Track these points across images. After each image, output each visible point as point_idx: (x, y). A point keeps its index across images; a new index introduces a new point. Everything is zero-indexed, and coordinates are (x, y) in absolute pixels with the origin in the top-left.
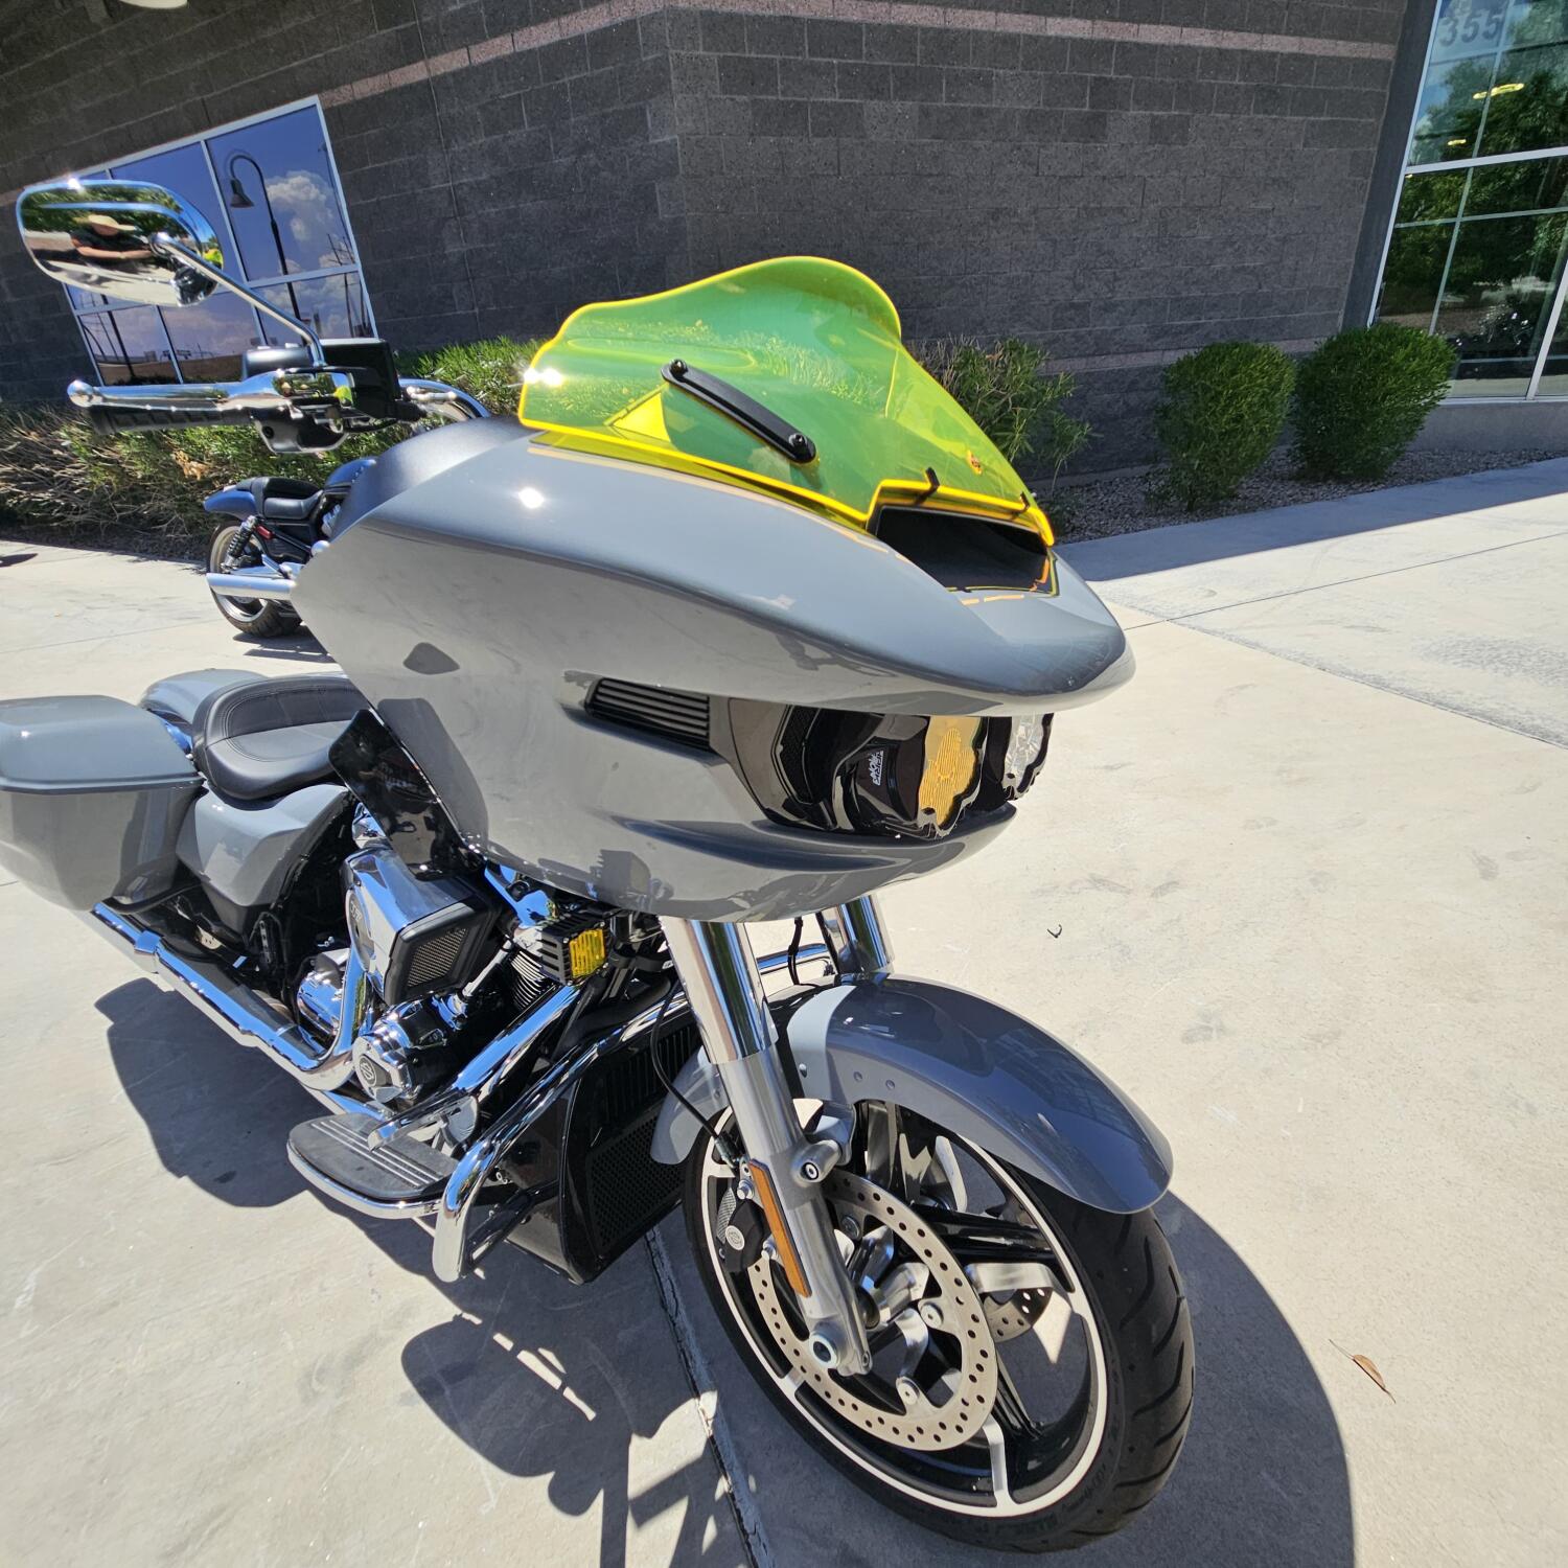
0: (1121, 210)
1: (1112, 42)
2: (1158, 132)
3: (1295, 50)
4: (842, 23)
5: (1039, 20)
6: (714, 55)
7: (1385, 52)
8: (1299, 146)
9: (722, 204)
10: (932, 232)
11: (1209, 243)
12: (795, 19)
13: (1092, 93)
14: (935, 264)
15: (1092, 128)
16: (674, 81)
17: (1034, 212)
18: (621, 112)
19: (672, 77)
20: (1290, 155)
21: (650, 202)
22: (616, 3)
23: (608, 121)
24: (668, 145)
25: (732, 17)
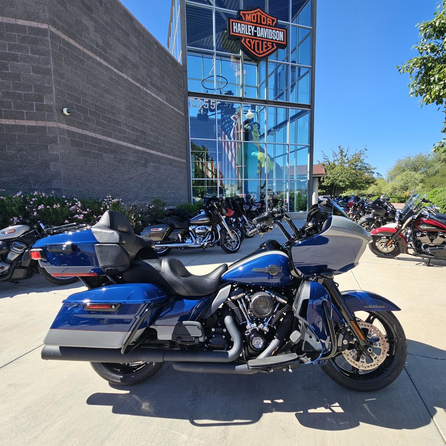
0: (152, 180)
2: (156, 168)
3: (173, 158)
4: (98, 138)
5: (135, 146)
6: (69, 138)
7: (185, 161)
8: (176, 173)
9: (71, 169)
10: (118, 180)
11: (166, 187)
12: (88, 136)
13: (145, 160)
15: (145, 165)
16: (59, 142)
17: (137, 178)
18: (38, 145)
19: (58, 141)
20: (175, 174)
21: (47, 166)
22: (39, 122)
23: (33, 146)
24: (56, 154)
25: (74, 132)
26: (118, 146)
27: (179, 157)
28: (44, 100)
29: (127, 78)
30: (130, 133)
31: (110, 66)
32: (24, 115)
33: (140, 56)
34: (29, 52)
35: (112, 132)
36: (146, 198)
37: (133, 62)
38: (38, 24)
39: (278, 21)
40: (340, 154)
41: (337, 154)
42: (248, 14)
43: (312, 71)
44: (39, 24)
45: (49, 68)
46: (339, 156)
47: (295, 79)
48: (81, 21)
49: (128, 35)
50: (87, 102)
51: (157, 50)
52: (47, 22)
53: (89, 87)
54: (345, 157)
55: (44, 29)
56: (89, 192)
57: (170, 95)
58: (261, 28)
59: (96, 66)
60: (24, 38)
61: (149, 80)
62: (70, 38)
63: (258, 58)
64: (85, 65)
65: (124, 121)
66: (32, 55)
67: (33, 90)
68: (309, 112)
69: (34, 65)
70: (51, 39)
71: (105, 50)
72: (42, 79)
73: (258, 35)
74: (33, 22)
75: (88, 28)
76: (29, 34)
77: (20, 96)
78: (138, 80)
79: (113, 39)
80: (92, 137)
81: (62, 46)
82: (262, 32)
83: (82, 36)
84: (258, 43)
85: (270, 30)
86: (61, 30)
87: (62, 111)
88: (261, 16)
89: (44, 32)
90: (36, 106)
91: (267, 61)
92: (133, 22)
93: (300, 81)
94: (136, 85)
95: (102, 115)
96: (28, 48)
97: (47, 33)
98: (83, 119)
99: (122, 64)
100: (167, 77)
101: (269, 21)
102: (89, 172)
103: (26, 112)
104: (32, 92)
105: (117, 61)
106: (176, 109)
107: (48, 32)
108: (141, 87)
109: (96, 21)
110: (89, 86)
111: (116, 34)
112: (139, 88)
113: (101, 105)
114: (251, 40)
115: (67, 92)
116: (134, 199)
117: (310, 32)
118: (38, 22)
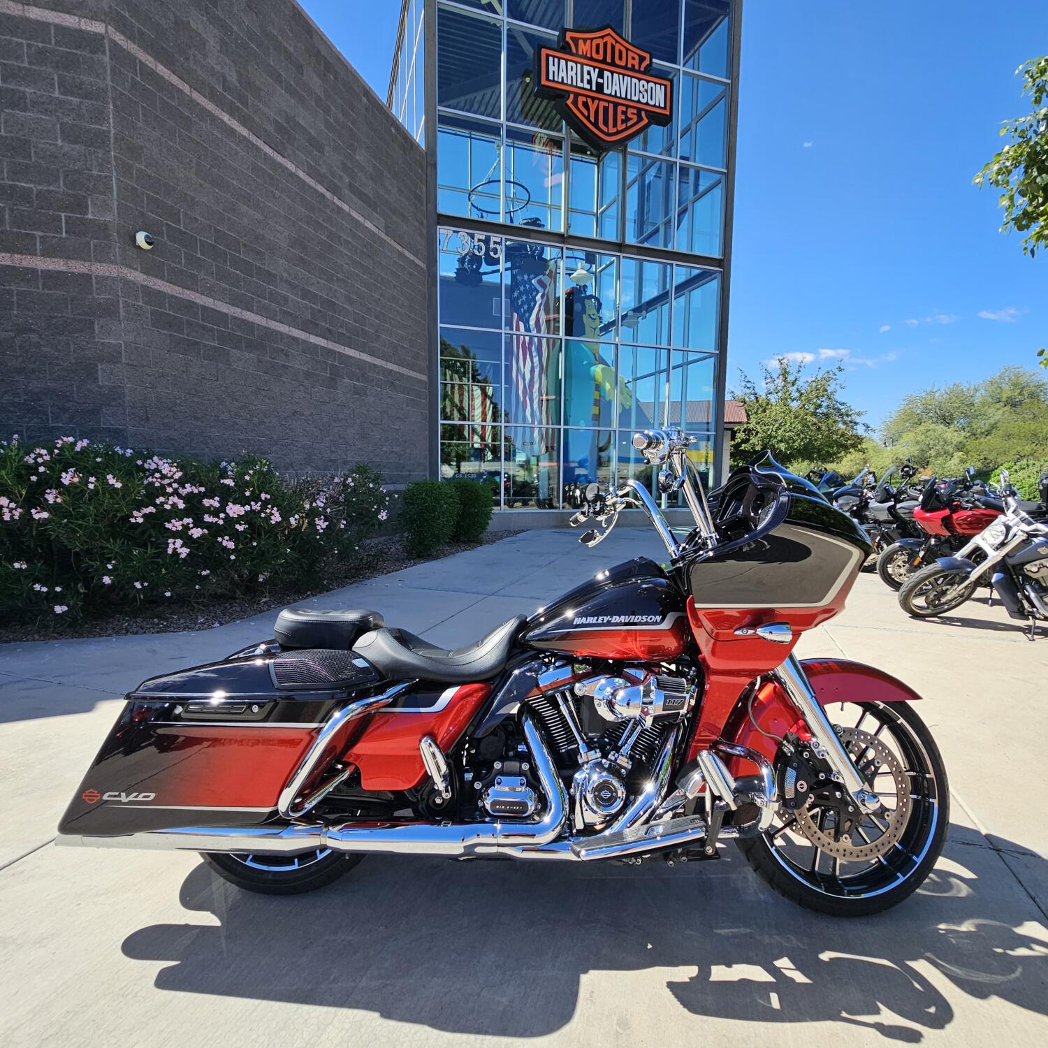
0: (346, 420)
1: (334, 351)
2: (357, 391)
3: (397, 370)
4: (218, 312)
5: (308, 335)
6: (148, 307)
7: (425, 378)
8: (404, 406)
10: (265, 417)
11: (380, 439)
12: (194, 302)
13: (330, 370)
14: (268, 433)
15: (332, 382)
16: (122, 314)
17: (312, 414)
18: (68, 318)
19: (121, 311)
20: (402, 409)
21: (91, 373)
22: (74, 262)
23: (55, 320)
24: (114, 345)
25: (160, 292)
26: (269, 334)
27: (411, 368)
28: (88, 209)
29: (293, 170)
30: (298, 302)
31: (253, 139)
32: (35, 244)
33: (327, 122)
34: (54, 89)
35: (253, 299)
36: (330, 464)
37: (310, 133)
38: (80, 21)
39: (654, 60)
40: (781, 377)
41: (775, 376)
42: (585, 40)
43: (728, 180)
44: (83, 20)
45: (104, 131)
46: (780, 382)
47: (687, 200)
48: (188, 23)
49: (300, 68)
50: (197, 220)
51: (367, 109)
52: (103, 17)
53: (201, 185)
54: (793, 385)
55: (95, 34)
56: (192, 440)
57: (395, 218)
58: (612, 73)
59: (219, 136)
60: (42, 52)
61: (347, 180)
62: (159, 62)
63: (605, 144)
64: (193, 132)
65: (285, 275)
66: (62, 97)
67: (62, 183)
68: (718, 275)
69: (65, 120)
70: (111, 59)
71: (243, 100)
72: (86, 157)
73: (606, 91)
74: (67, 16)
75: (204, 43)
76: (57, 42)
77: (25, 196)
78: (320, 178)
79: (264, 74)
80: (204, 308)
81: (139, 79)
82: (616, 85)
83: (187, 59)
84: (606, 109)
85: (634, 80)
86: (136, 41)
87: (134, 239)
88: (613, 47)
89: (95, 42)
90: (66, 223)
91: (624, 152)
92: (312, 38)
93: (698, 204)
94: (315, 189)
95: (231, 255)
96: (53, 79)
97: (103, 46)
98: (183, 261)
99: (284, 136)
100: (389, 176)
101: (633, 58)
102: (193, 392)
103: (41, 237)
104: (59, 187)
105: (271, 129)
106: (407, 254)
107: (106, 41)
108: (328, 195)
109: (224, 27)
110: (202, 182)
111: (272, 63)
112: (323, 196)
113: (229, 230)
114: (589, 100)
115: (147, 194)
116: (301, 464)
117: (724, 91)
118: (80, 16)
